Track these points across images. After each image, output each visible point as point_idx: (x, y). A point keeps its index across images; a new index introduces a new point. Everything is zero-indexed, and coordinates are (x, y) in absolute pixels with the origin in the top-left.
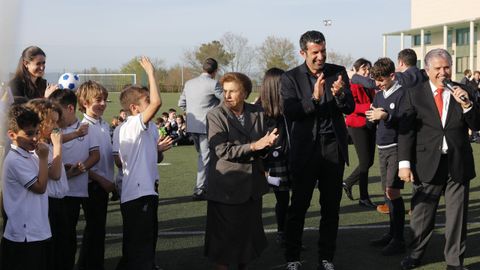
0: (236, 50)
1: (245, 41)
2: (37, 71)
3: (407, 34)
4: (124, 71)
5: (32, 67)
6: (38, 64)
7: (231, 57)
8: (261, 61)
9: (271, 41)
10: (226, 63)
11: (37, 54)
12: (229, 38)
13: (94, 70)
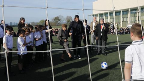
0: (61, 18)
1: (63, 17)
2: (23, 22)
3: (92, 15)
4: (40, 22)
5: (22, 21)
6: (23, 21)
7: (60, 19)
8: (66, 20)
9: (68, 17)
10: (59, 21)
11: (23, 19)
12: (60, 16)
13: (34, 22)
